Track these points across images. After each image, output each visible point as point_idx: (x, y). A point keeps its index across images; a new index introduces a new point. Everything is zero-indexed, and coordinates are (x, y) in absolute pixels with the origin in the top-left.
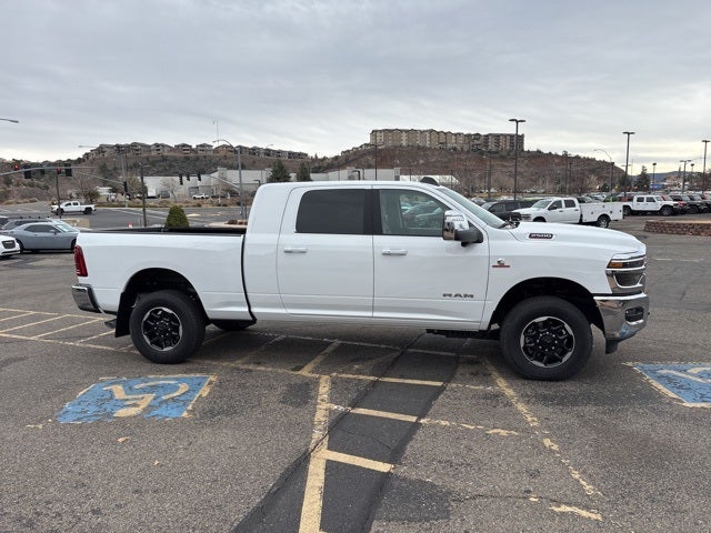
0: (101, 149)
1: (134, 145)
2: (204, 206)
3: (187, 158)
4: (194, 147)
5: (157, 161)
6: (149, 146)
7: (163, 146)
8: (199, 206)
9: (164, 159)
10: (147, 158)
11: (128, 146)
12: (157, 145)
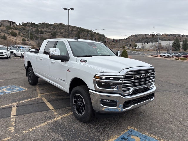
0: (132, 36)
1: (140, 34)
2: (150, 51)
3: (153, 38)
4: (156, 34)
5: (145, 39)
6: (143, 35)
7: (147, 34)
8: (149, 51)
9: (147, 38)
10: (142, 38)
11: (138, 35)
12: (145, 34)
